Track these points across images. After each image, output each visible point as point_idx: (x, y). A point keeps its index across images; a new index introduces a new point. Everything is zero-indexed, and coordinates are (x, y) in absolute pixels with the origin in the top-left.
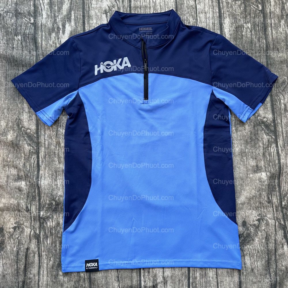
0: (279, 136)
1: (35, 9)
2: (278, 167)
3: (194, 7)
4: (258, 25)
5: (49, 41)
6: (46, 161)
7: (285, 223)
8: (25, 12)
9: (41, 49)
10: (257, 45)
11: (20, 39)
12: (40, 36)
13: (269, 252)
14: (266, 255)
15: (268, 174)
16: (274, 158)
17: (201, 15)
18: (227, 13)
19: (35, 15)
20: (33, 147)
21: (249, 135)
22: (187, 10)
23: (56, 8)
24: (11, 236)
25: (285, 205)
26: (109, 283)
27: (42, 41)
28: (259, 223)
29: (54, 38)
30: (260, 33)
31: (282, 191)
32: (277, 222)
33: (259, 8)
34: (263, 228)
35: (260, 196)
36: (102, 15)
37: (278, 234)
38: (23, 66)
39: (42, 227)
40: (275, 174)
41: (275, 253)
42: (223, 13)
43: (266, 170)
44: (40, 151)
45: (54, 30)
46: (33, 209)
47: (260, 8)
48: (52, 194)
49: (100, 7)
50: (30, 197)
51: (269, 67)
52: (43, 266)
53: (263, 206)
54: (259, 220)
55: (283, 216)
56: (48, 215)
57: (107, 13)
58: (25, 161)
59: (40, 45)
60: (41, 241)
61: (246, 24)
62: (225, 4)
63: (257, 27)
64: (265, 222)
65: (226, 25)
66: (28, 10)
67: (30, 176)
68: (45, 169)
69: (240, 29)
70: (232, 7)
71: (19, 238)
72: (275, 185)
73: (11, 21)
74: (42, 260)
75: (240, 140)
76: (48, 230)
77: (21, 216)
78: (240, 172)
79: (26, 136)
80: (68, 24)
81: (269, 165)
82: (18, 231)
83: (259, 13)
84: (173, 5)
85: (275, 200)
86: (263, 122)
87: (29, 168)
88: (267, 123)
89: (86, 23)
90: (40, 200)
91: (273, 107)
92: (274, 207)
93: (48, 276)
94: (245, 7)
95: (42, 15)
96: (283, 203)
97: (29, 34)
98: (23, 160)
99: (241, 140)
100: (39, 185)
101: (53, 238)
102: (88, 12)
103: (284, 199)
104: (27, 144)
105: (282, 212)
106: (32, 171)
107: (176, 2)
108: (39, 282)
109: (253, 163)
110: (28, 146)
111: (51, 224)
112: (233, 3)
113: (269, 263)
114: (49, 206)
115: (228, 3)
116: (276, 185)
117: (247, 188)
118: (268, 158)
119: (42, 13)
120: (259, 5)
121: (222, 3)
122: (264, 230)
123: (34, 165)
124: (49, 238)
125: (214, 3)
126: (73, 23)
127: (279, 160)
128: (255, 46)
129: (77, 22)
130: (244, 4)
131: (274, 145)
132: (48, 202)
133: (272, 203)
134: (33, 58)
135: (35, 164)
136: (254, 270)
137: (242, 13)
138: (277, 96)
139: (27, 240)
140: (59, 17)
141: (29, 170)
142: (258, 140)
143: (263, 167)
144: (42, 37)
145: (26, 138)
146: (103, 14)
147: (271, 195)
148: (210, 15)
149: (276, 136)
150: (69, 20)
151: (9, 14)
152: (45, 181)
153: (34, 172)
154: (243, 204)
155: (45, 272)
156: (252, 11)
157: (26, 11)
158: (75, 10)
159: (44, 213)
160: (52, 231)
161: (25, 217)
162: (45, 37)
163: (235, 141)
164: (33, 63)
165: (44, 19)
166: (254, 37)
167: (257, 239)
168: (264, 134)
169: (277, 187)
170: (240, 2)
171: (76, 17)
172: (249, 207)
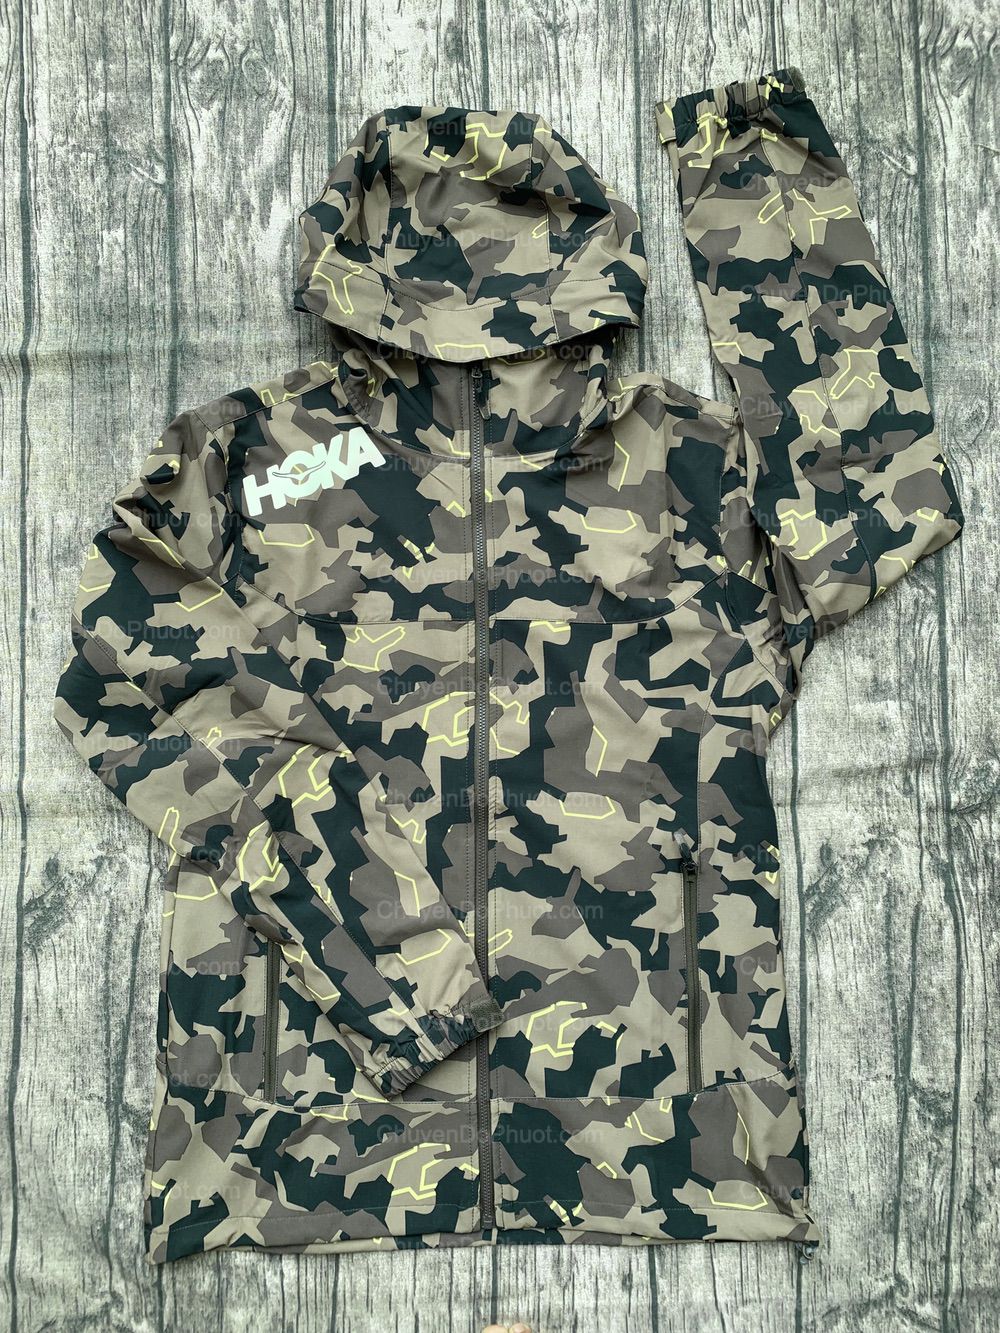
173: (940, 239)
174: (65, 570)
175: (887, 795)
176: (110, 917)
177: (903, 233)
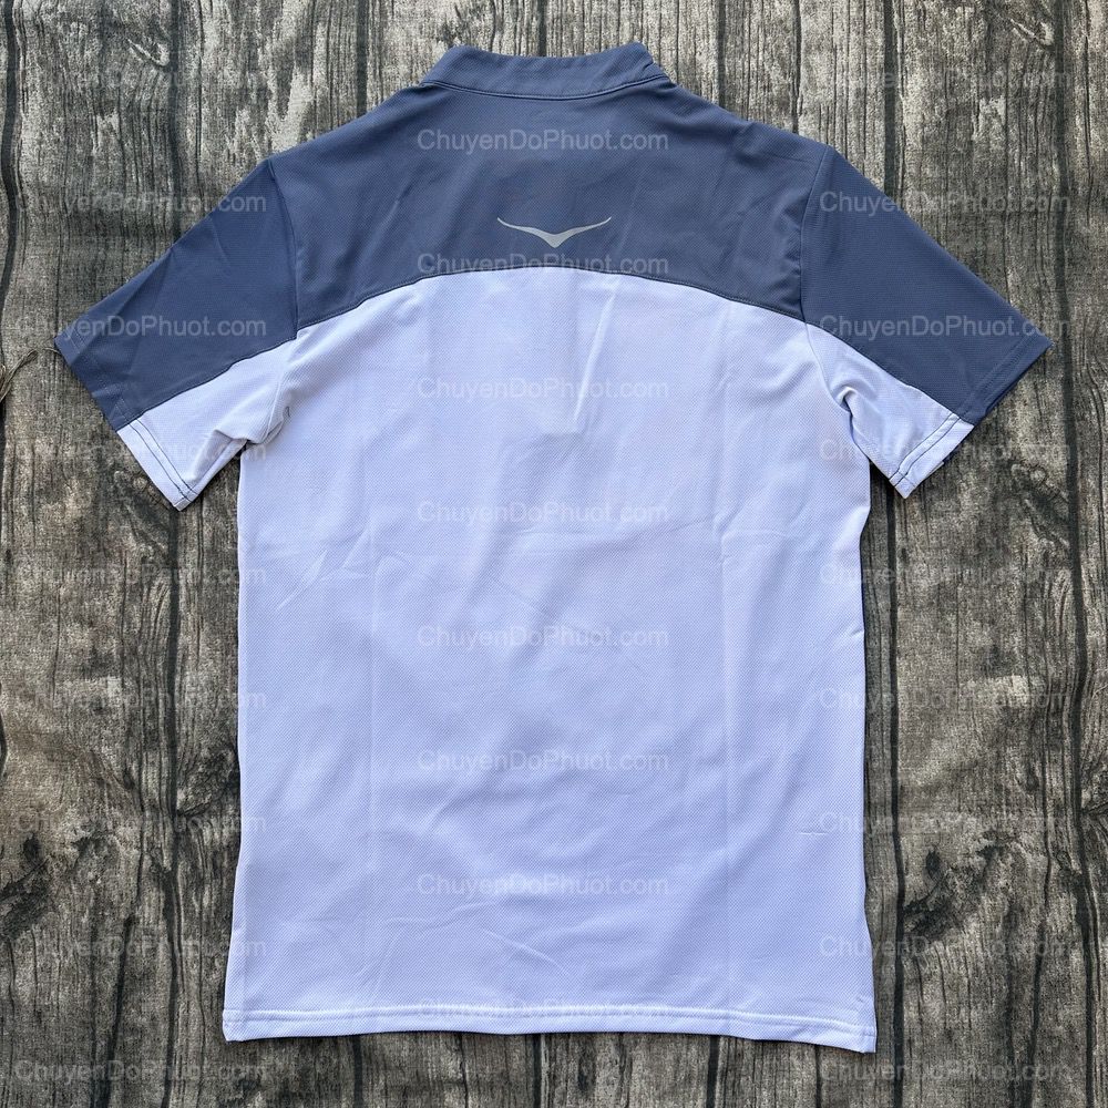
0: (1086, 540)
1: (174, 12)
2: (1077, 658)
3: (789, 24)
4: (1035, 106)
5: (227, 140)
6: (200, 599)
7: (1084, 868)
8: (138, 19)
9: (192, 170)
10: (1028, 183)
11: (116, 127)
12: (191, 120)
13: (1014, 973)
14: (1003, 981)
15: (1036, 682)
16: (1061, 622)
17: (816, 59)
18: (918, 54)
19: (174, 37)
20: (154, 544)
21: (974, 531)
22: (761, 38)
23: (257, 10)
24: (71, 872)
25: (1091, 802)
26: (424, 1059)
27: (197, 138)
28: (988, 865)
29: (244, 129)
30: (1042, 135)
31: (1083, 748)
32: (1054, 862)
33: (1042, 36)
34: (1002, 883)
35: (997, 764)
36: (434, 45)
37: (1055, 906)
38: (123, 234)
39: (180, 843)
40: (1062, 686)
41: (1037, 976)
42: (903, 53)
43: (1027, 668)
44: (180, 560)
45: (247, 96)
46: (150, 780)
47: (1049, 36)
48: (223, 724)
49: (428, 14)
50: (135, 734)
51: (1066, 273)
52: (188, 988)
53: (1007, 800)
54: (987, 853)
55: (1081, 841)
56: (207, 801)
57: (454, 36)
58: (125, 595)
59: (190, 152)
60: (178, 896)
61: (988, 98)
62: (910, 16)
63: (1029, 110)
64: (1010, 859)
65: (911, 98)
66: (149, 15)
67: (145, 656)
68: (199, 628)
69: (961, 117)
70: (936, 28)
71: (99, 882)
72: (1060, 727)
73: (82, 53)
74: (182, 965)
75: (937, 549)
76: (206, 856)
77: (106, 800)
78: (928, 672)
79: (130, 500)
80: (301, 77)
81: (1043, 651)
82: (96, 857)
83: (1043, 56)
84: (710, 15)
85: (1054, 781)
86: (1029, 486)
87: (139, 625)
88: (1044, 489)
89: (370, 73)
90: (173, 746)
91: (1073, 426)
92: (1050, 809)
93: (204, 1024)
94: (991, 29)
95: (203, 37)
96: (1085, 795)
97: (149, 108)
98: (115, 594)
99: (940, 548)
100: (177, 689)
101: (224, 887)
102: (381, 30)
103: (1090, 778)
104: (135, 534)
105: (1078, 825)
106: (149, 632)
107: (721, 6)
108: (171, 1042)
109: (980, 637)
110: (138, 542)
111: (217, 836)
112: (945, 13)
113: (1010, 1010)
114: (209, 767)
115: (921, 14)
116: (1065, 724)
117: (954, 732)
118: (1038, 621)
119: (202, 31)
120: (1043, 25)
121: (902, 15)
122: (1004, 890)
123: (158, 612)
124: (207, 888)
125: (868, 11)
126: (319, 73)
127: (1081, 631)
128: (1018, 188)
129: (335, 70)
130: (986, 19)
131: (1064, 575)
132: (205, 753)
133: (1044, 793)
134: (165, 203)
135: (162, 607)
136: (954, 1038)
137: (974, 55)
138: (1091, 384)
139: (128, 892)
140: (268, 47)
141: (140, 632)
142: (1007, 551)
143: (1019, 657)
144: (199, 123)
145: (129, 508)
146: (438, 40)
147: (1043, 763)
148: (851, 58)
149: (1075, 539)
150: (306, 59)
151: (74, 25)
152: (200, 674)
153: (158, 640)
154: (932, 789)
155: (195, 1010)
156: (1014, 50)
157: (142, 16)
158: (330, 21)
159: (190, 797)
160: (218, 862)
161: (122, 808)
162: (212, 124)
163: (919, 551)
164: (161, 222)
165: (210, 50)
166: (1014, 152)
167: (974, 924)
168: (1031, 530)
169: (1066, 732)
170: (969, 10)
171: (331, 50)
172: (955, 803)
173: (1078, 121)
174: (47, 507)
175: (1008, 792)
176: (95, 910)
177: (1036, 116)
